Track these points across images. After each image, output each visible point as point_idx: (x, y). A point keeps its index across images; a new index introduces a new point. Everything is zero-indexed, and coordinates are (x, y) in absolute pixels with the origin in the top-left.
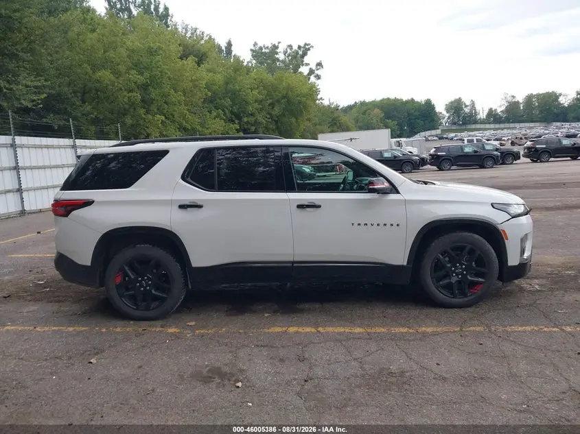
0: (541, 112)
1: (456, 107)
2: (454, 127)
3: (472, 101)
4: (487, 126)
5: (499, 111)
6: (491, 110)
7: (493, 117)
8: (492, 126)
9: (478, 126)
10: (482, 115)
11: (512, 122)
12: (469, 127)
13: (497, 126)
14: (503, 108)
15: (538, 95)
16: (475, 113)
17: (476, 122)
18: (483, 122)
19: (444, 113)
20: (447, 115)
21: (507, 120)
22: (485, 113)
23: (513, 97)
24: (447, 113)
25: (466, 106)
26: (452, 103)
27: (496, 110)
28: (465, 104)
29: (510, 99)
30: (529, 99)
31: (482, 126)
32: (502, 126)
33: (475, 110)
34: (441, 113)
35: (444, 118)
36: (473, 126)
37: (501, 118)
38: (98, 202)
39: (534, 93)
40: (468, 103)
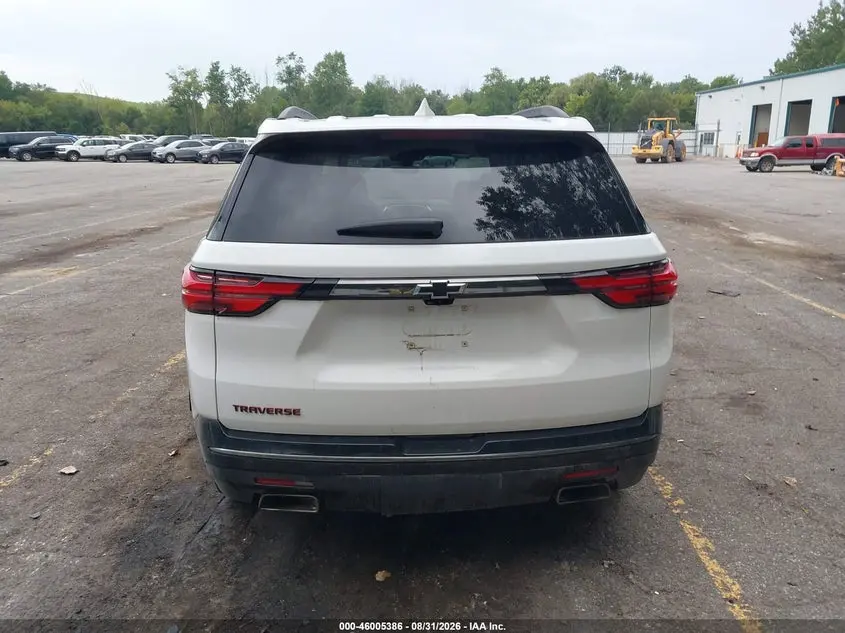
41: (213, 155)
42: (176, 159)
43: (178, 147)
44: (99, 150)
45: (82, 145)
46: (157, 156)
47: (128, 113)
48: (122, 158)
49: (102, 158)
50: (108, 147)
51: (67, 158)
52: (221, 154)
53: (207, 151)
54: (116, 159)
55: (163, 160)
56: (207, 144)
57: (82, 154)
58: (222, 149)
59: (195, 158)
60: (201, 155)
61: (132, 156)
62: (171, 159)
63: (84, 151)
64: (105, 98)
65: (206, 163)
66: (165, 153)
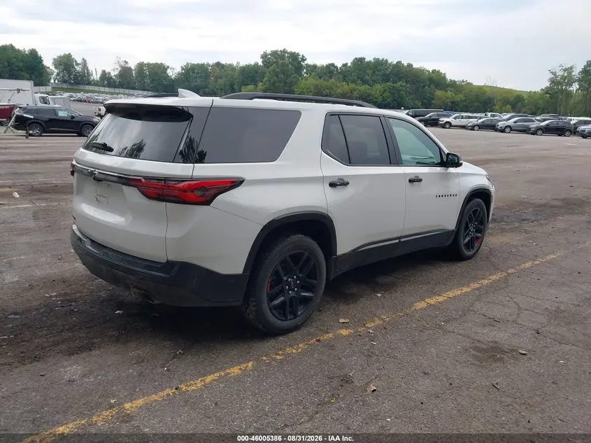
0: (152, 81)
1: (65, 63)
2: (65, 86)
3: (83, 59)
4: (102, 89)
5: (113, 74)
6: (104, 72)
7: (106, 80)
8: (107, 89)
9: (91, 88)
10: (96, 76)
11: (127, 88)
12: (81, 87)
13: (112, 90)
14: (116, 73)
15: (149, 65)
16: (88, 73)
17: (89, 83)
18: (96, 84)
19: (52, 68)
20: (56, 71)
21: (121, 86)
22: (99, 76)
23: (126, 62)
24: (56, 68)
25: (78, 64)
26: (60, 57)
27: (109, 73)
28: (76, 61)
29: (123, 64)
30: (141, 66)
31: (96, 88)
32: (117, 90)
33: (88, 70)
34: (49, 68)
35: (52, 74)
36: (87, 87)
37: (115, 82)
38: (248, 180)
39: (145, 62)
40: (79, 61)
41: (539, 129)
42: (511, 130)
43: (514, 122)
44: (464, 122)
45: (455, 118)
46: (498, 127)
47: (515, 98)
48: (476, 128)
49: (464, 127)
50: (470, 120)
51: (443, 126)
52: (545, 128)
53: (534, 126)
54: (472, 128)
55: (503, 131)
56: (538, 120)
57: (453, 124)
58: (547, 125)
59: (526, 131)
60: (530, 129)
61: (483, 127)
62: (508, 130)
63: (454, 122)
64: (503, 88)
65: (532, 134)
66: (505, 126)
